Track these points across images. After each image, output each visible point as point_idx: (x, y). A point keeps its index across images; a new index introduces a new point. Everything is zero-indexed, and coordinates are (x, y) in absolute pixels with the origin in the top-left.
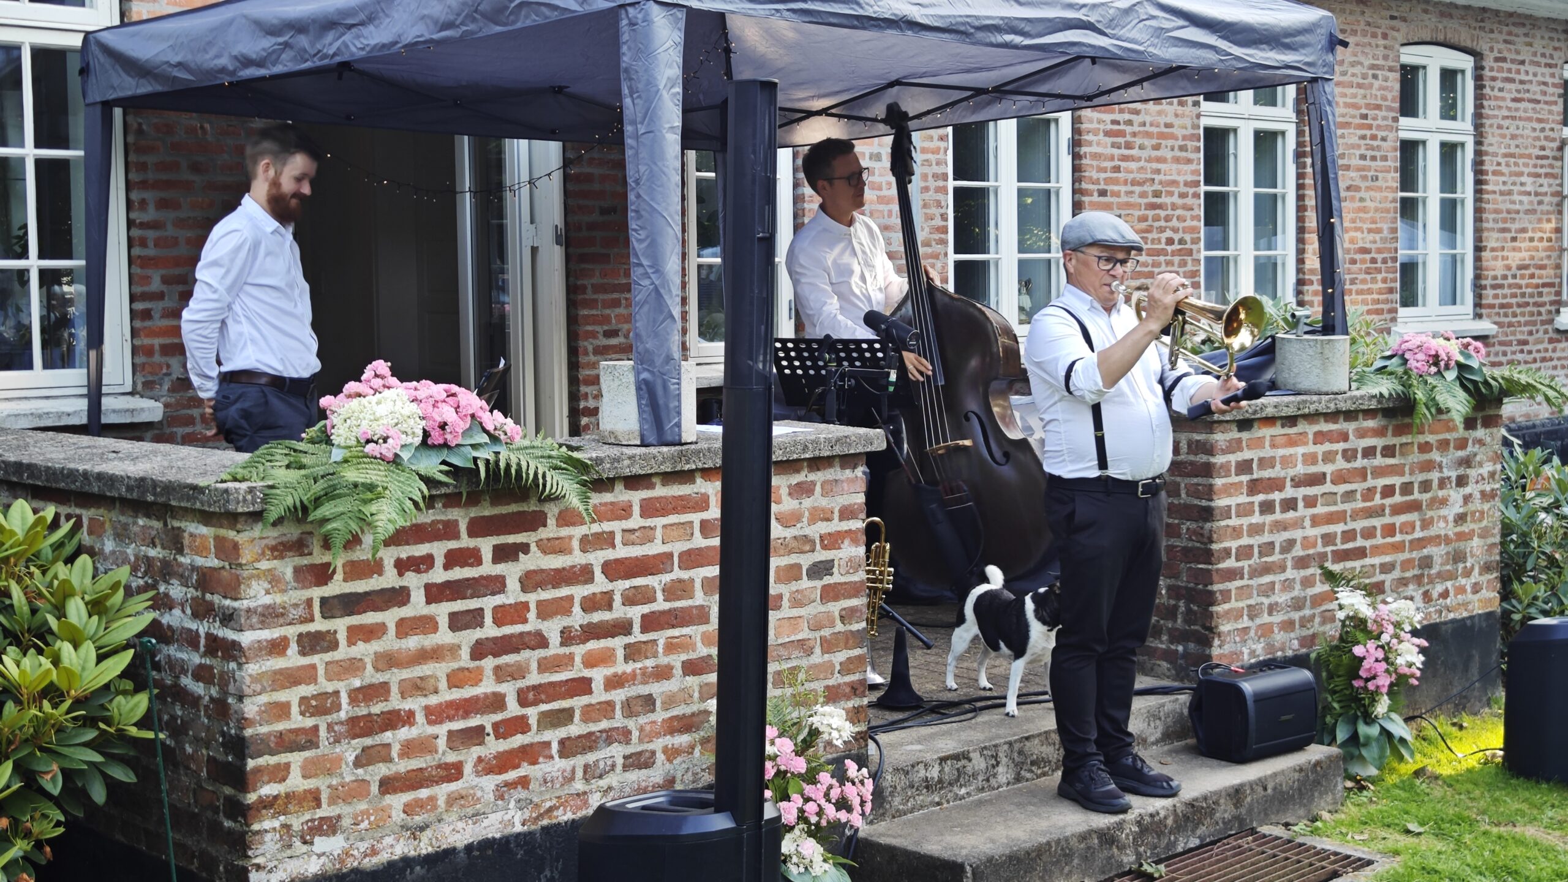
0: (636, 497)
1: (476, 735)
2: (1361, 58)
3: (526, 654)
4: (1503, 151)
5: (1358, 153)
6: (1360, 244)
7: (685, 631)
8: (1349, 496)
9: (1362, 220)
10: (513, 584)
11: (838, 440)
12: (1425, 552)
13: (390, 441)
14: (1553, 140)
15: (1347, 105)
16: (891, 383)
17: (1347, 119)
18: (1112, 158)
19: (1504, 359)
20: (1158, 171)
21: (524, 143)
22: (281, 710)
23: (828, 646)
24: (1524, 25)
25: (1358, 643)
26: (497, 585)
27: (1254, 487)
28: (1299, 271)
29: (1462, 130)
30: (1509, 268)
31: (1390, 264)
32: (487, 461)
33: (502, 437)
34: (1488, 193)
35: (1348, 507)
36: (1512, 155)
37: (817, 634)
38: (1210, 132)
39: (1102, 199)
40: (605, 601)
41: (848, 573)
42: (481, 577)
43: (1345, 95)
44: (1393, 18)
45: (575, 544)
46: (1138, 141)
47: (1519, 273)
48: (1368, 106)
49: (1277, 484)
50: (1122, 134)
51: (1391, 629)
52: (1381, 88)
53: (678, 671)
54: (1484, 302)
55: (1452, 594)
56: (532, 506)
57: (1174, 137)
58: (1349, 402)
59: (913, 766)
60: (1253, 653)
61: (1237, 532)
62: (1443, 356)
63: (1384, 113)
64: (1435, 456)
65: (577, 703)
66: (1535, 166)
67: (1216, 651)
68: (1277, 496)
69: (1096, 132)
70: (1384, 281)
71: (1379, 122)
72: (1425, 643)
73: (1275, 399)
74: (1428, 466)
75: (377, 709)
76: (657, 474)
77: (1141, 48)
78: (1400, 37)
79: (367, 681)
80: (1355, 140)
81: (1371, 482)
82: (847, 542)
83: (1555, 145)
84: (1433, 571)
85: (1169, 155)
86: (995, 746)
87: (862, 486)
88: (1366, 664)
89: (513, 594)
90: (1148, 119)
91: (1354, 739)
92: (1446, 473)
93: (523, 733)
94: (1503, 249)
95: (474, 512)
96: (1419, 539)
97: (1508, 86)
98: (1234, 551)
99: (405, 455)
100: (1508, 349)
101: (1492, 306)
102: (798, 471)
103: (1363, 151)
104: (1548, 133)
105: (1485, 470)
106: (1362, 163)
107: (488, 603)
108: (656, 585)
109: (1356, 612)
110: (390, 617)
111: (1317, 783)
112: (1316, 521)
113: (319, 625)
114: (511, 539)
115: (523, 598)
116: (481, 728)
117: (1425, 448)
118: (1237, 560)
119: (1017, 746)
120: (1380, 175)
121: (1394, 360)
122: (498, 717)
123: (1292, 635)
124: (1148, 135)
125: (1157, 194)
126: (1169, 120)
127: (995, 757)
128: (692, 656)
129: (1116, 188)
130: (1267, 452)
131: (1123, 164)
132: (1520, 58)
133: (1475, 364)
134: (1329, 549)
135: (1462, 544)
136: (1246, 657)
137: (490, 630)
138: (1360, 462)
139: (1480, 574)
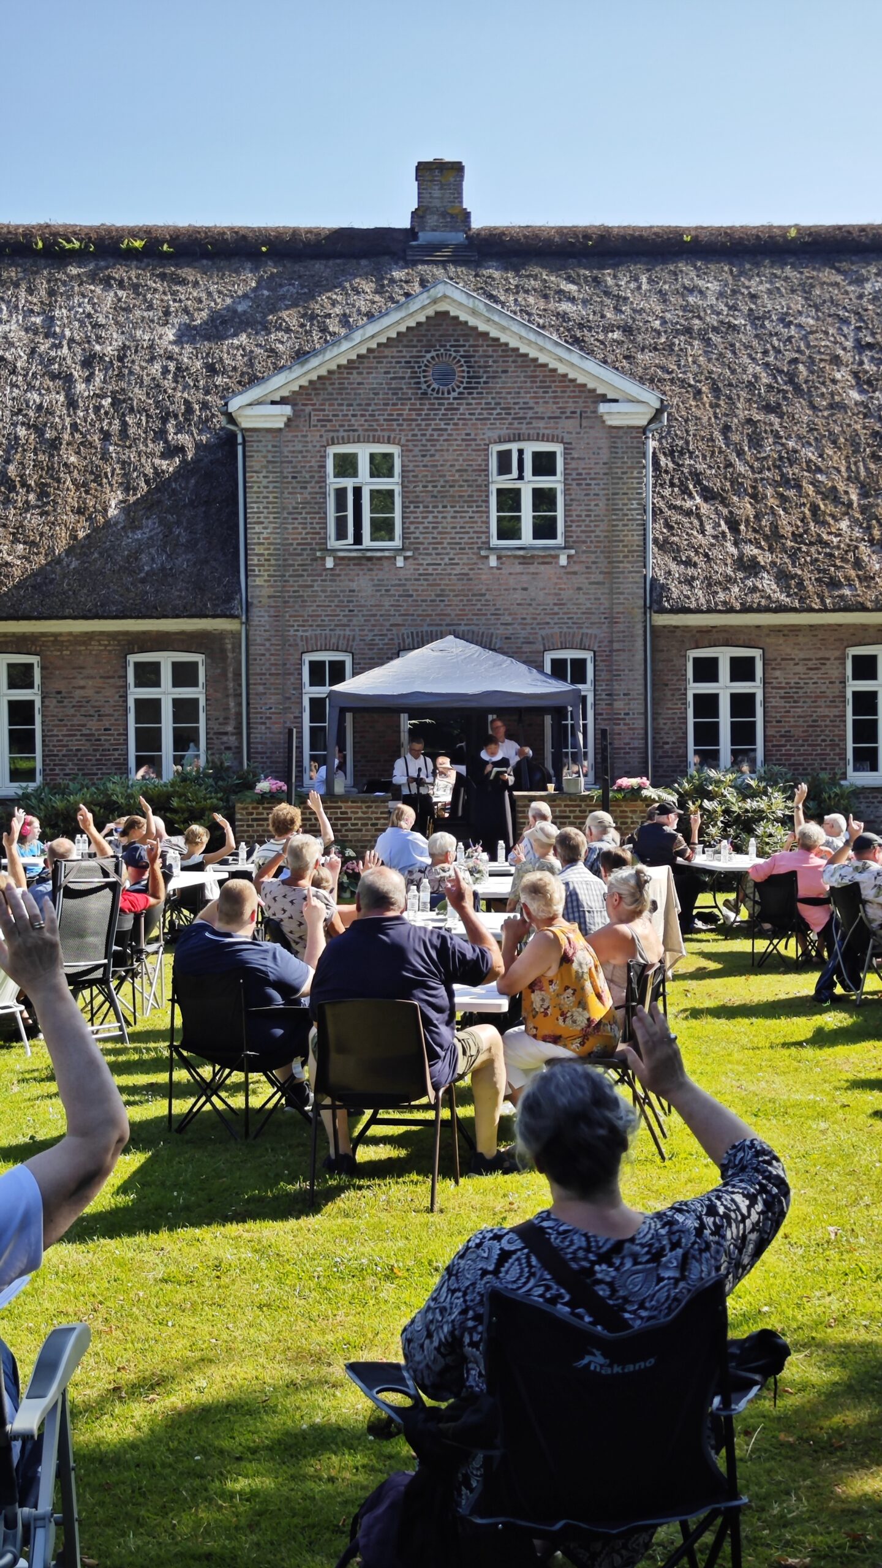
39: (777, 724)
74: (627, 817)
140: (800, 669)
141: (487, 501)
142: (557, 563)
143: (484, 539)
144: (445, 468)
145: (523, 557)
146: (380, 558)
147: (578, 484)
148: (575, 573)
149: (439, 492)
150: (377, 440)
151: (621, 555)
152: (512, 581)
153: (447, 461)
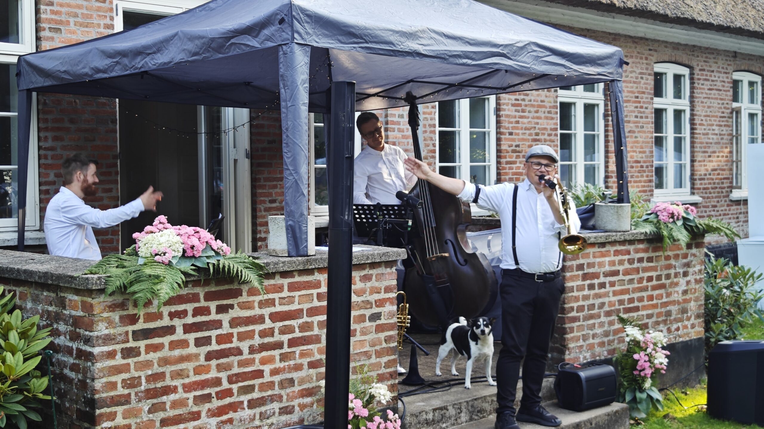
0: (286, 282)
1: (207, 398)
2: (635, 69)
3: (232, 358)
4: (704, 114)
5: (634, 114)
6: (635, 159)
7: (309, 347)
8: (631, 281)
9: (636, 147)
10: (226, 324)
11: (384, 254)
12: (668, 308)
13: (167, 254)
14: (728, 109)
15: (628, 92)
16: (409, 226)
17: (629, 99)
18: (515, 117)
19: (705, 214)
20: (537, 123)
21: (231, 109)
22: (113, 386)
23: (379, 354)
24: (713, 53)
25: (636, 353)
26: (218, 324)
27: (585, 277)
28: (606, 171)
29: (684, 104)
30: (707, 170)
31: (650, 168)
32: (214, 264)
33: (221, 253)
34: (697, 134)
35: (630, 287)
36: (708, 116)
37: (373, 349)
38: (562, 104)
39: (510, 137)
40: (270, 332)
41: (388, 318)
42: (210, 321)
43: (627, 87)
44: (650, 50)
45: (256, 305)
46: (528, 109)
47: (712, 173)
48: (639, 92)
49: (596, 276)
50: (520, 105)
51: (651, 346)
52: (645, 84)
53: (306, 367)
54: (695, 186)
55: (681, 329)
56: (235, 286)
57: (545, 107)
58: (631, 236)
59: (420, 413)
60: (585, 358)
61: (577, 299)
62: (676, 214)
63: (646, 96)
64: (673, 262)
65: (257, 382)
66: (719, 121)
67: (567, 357)
68: (596, 281)
69: (507, 104)
70: (647, 176)
71: (644, 100)
72: (668, 353)
73: (595, 234)
74: (669, 267)
75: (159, 385)
76: (296, 270)
77: (528, 66)
78: (654, 59)
79: (155, 372)
80: (632, 108)
81: (641, 275)
82: (388, 303)
83: (729, 111)
84: (672, 318)
85: (543, 115)
86: (460, 403)
87: (395, 276)
88: (640, 363)
89: (226, 329)
90: (533, 98)
91: (634, 400)
92: (678, 270)
93: (230, 397)
94: (704, 161)
95: (207, 289)
96: (665, 303)
97: (706, 83)
98: (575, 308)
99: (174, 262)
100: (707, 209)
101: (699, 189)
102: (364, 269)
103: (636, 114)
104: (725, 105)
105: (698, 268)
106: (636, 119)
107: (214, 333)
108: (295, 324)
109: (635, 338)
110: (166, 340)
111: (616, 421)
112: (615, 293)
113: (132, 344)
114: (225, 302)
115: (231, 331)
116: (210, 395)
117: (668, 258)
118: (577, 312)
119: (470, 403)
120: (645, 125)
121: (652, 216)
122: (218, 389)
123: (604, 349)
124: (533, 106)
125: (537, 134)
126: (542, 99)
127: (460, 408)
128: (313, 359)
129: (517, 131)
130: (591, 260)
131: (521, 120)
132: (712, 69)
133: (691, 218)
134: (622, 307)
135: (685, 305)
136: (581, 360)
137: (214, 346)
138: (636, 265)
139: (695, 319)
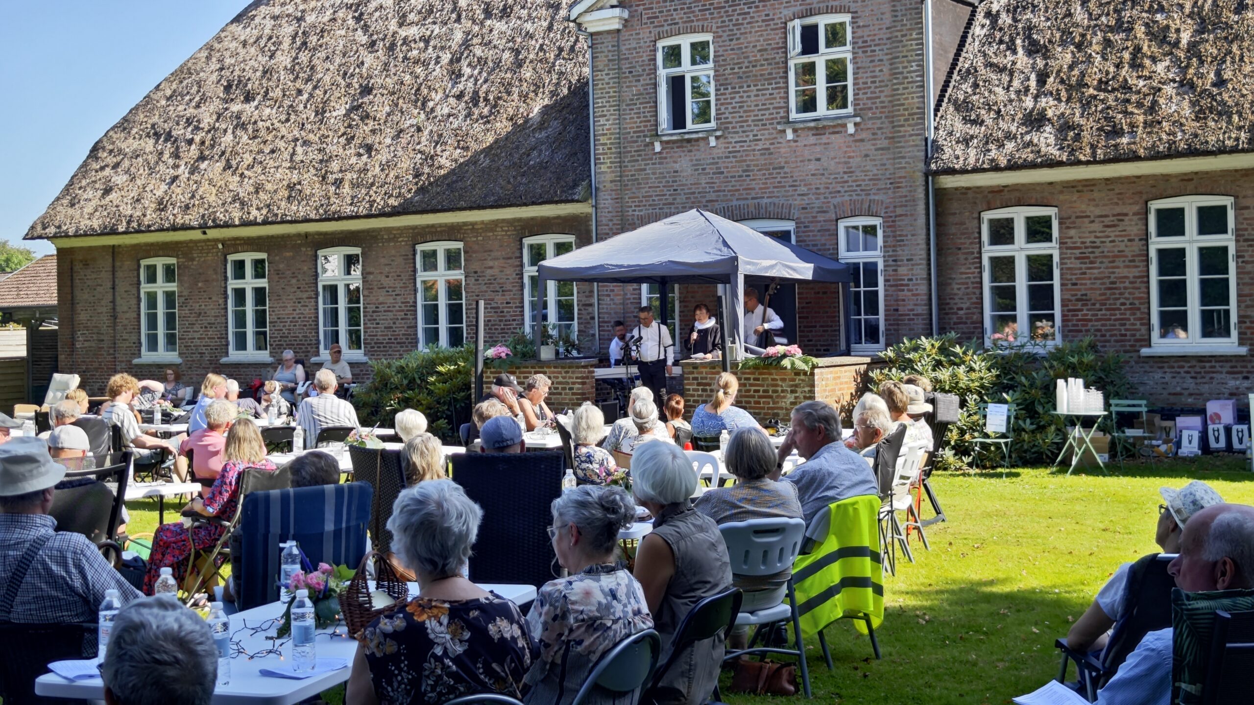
140: (1096, 226)
141: (786, 77)
142: (846, 131)
143: (782, 114)
144: (749, 49)
145: (816, 128)
146: (697, 140)
147: (864, 52)
148: (862, 140)
149: (744, 73)
150: (694, 31)
151: (902, 118)
152: (807, 153)
153: (749, 43)
